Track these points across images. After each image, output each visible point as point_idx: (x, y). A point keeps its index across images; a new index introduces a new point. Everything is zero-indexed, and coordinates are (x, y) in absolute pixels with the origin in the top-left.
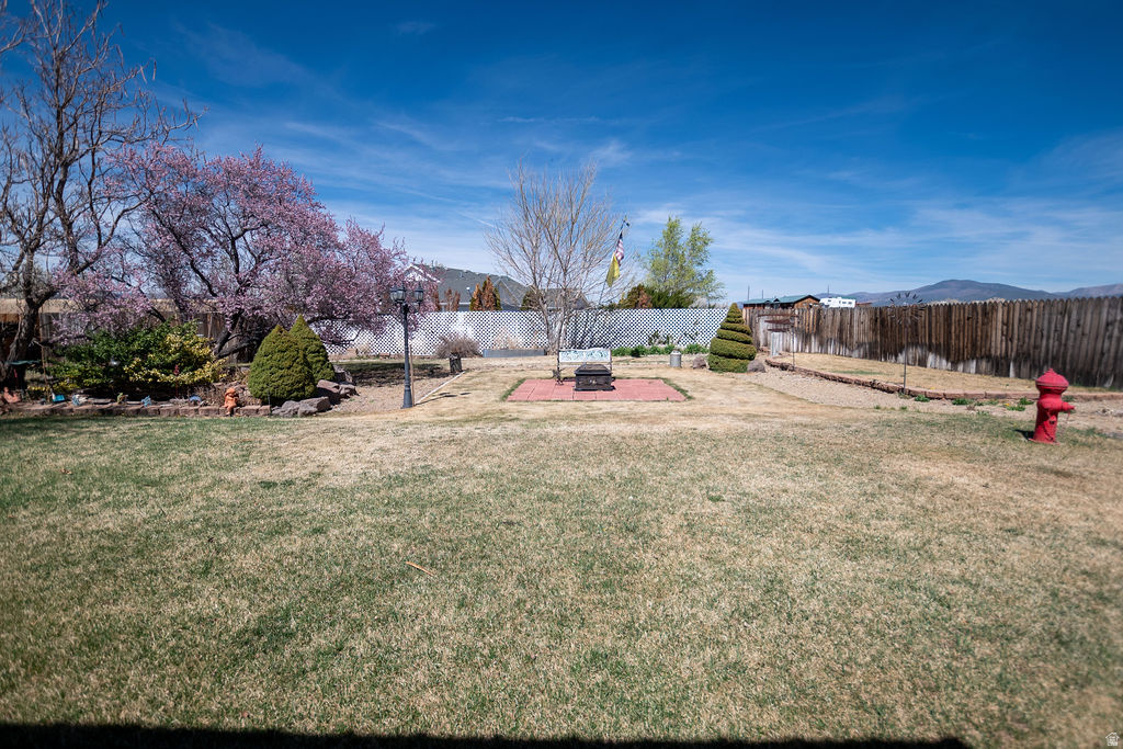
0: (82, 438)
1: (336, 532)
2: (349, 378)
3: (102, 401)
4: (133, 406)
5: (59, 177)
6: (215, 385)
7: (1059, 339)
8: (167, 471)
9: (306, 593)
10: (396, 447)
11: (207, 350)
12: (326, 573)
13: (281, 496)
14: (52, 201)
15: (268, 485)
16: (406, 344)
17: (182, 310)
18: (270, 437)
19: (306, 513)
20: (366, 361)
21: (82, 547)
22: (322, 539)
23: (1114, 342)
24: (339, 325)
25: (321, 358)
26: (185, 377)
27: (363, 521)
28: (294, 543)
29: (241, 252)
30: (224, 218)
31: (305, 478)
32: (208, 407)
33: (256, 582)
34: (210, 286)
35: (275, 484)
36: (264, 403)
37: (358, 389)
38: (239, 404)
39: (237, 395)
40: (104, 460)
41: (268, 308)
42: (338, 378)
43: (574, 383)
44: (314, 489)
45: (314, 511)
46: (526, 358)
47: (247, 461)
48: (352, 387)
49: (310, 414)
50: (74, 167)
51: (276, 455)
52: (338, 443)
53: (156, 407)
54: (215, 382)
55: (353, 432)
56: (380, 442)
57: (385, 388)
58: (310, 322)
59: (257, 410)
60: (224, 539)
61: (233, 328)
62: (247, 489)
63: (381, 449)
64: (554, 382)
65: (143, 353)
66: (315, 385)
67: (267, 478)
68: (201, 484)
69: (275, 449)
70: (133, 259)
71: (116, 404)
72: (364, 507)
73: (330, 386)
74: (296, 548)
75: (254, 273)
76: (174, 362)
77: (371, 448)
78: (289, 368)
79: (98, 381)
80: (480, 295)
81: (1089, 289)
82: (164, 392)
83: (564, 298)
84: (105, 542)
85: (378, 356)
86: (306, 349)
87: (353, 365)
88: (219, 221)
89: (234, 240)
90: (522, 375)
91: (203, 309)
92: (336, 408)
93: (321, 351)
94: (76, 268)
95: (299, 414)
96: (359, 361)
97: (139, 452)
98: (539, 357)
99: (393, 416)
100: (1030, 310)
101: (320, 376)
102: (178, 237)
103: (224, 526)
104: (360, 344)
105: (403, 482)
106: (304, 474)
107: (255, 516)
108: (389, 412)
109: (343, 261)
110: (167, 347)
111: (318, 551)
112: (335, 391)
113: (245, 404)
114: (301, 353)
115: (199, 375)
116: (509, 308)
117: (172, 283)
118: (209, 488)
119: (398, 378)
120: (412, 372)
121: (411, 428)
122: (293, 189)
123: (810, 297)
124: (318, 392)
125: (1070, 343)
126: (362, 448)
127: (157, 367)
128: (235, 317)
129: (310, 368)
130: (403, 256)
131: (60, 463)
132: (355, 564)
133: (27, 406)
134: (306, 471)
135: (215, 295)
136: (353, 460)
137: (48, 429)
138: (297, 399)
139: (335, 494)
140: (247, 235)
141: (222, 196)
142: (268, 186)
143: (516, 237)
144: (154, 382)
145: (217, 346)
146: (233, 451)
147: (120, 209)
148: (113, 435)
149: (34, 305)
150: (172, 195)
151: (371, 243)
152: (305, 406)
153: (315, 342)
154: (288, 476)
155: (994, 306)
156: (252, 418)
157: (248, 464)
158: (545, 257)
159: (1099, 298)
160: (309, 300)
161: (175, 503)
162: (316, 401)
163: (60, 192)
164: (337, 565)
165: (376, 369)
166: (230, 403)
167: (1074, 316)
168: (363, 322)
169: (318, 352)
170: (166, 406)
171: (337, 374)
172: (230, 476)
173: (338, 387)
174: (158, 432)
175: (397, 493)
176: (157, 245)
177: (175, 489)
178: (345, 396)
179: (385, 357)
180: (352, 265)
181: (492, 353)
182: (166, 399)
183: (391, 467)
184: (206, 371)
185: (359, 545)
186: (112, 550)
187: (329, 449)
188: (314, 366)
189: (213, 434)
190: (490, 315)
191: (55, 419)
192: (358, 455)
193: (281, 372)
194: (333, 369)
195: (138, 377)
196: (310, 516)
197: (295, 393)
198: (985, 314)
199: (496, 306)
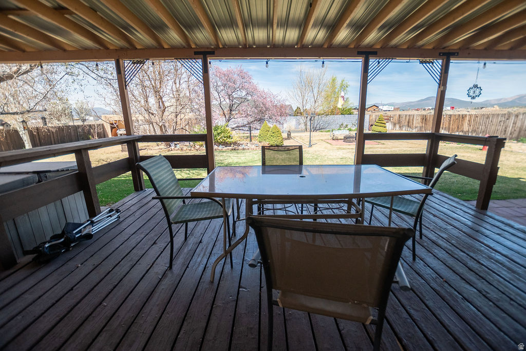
7: (485, 126)
23: (501, 127)
43: (343, 141)
81: (491, 100)
100: (477, 117)
123: (374, 105)
125: (489, 127)
155: (466, 115)
159: (498, 114)
167: (491, 119)
198: (463, 118)
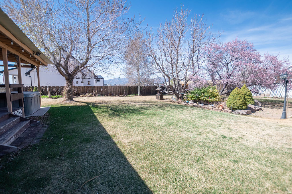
0: (187, 112)
1: (242, 165)
2: (260, 104)
3: (194, 103)
4: (200, 105)
5: (193, 55)
6: (219, 102)
8: (200, 125)
9: (224, 187)
10: (275, 135)
11: (218, 93)
12: (234, 182)
13: (227, 142)
14: (191, 61)
15: (224, 137)
16: (286, 94)
17: (214, 83)
18: (229, 120)
19: (233, 152)
20: (268, 99)
21: (177, 140)
22: (236, 166)
24: (258, 87)
25: (250, 97)
26: (212, 100)
27: (254, 165)
28: (226, 163)
29: (229, 67)
30: (226, 59)
31: (236, 138)
32: (215, 108)
33: (210, 173)
34: (220, 77)
35: (226, 137)
36: (230, 109)
37: (263, 108)
38: (223, 109)
39: (223, 106)
40: (189, 118)
41: (235, 82)
42: (256, 104)
44: (238, 143)
45: (236, 152)
47: (220, 127)
48: (260, 107)
49: (244, 115)
50: (195, 53)
51: (229, 127)
52: (251, 128)
53: (204, 106)
54: (219, 101)
55: (258, 124)
56: (268, 131)
57: (274, 109)
58: (248, 86)
59: (228, 111)
60: (206, 152)
61: (225, 87)
62: (218, 136)
63: (268, 135)
65: (204, 93)
66: (247, 106)
67: (225, 135)
68: (207, 131)
69: (230, 125)
70: (205, 71)
71: (196, 104)
72: (256, 158)
73: (252, 106)
74: (226, 165)
75: (233, 73)
76: (210, 96)
77: (264, 133)
78: (239, 100)
79: (194, 99)
82: (207, 103)
84: (181, 141)
85: (273, 97)
86: (245, 94)
87: (262, 100)
88: (224, 60)
89: (228, 64)
91: (219, 83)
92: (253, 114)
93: (250, 95)
94: (194, 74)
95: (240, 114)
96: (265, 99)
97: (196, 118)
99: (276, 121)
101: (249, 103)
102: (214, 65)
103: (208, 147)
104: (266, 93)
105: (276, 153)
106: (236, 136)
107: (217, 147)
108: (274, 119)
109: (262, 66)
110: (209, 92)
111: (233, 170)
112: (254, 108)
113: (225, 108)
114: (243, 95)
115: (215, 99)
117: (212, 76)
118: (208, 133)
119: (280, 106)
120: (287, 104)
121: (284, 128)
122: (247, 47)
124: (247, 108)
126: (260, 132)
127: (206, 97)
128: (226, 85)
129: (246, 100)
130: (287, 62)
131: (182, 117)
132: (246, 183)
133: (182, 103)
134: (237, 136)
135: (221, 79)
136: (255, 136)
137: (183, 108)
138: (240, 109)
139: (246, 148)
140: (232, 62)
141: (226, 53)
142: (239, 47)
144: (205, 100)
145: (221, 92)
146: (218, 123)
147: (203, 60)
148: (193, 112)
149: (186, 82)
150: (214, 55)
151: (273, 59)
152: (242, 112)
153: (249, 92)
154: (231, 136)
156: (226, 113)
157: (220, 128)
160: (248, 80)
161: (199, 134)
162: (246, 111)
163: (192, 59)
164: (239, 180)
165: (271, 102)
166: (221, 108)
168: (268, 86)
169: (249, 95)
170: (206, 106)
171: (255, 103)
172: (214, 130)
173: (255, 107)
174: (202, 113)
175: (273, 157)
176: (210, 68)
177: (200, 130)
178: (258, 110)
179: (276, 98)
180: (265, 67)
182: (207, 104)
183: (272, 144)
184: (217, 99)
185: (250, 175)
186: (182, 143)
187: (247, 129)
188: (247, 100)
189: (214, 116)
191: (185, 106)
192: (258, 134)
193: (236, 101)
194: (254, 101)
195: (202, 99)
196: (234, 154)
197: (240, 108)
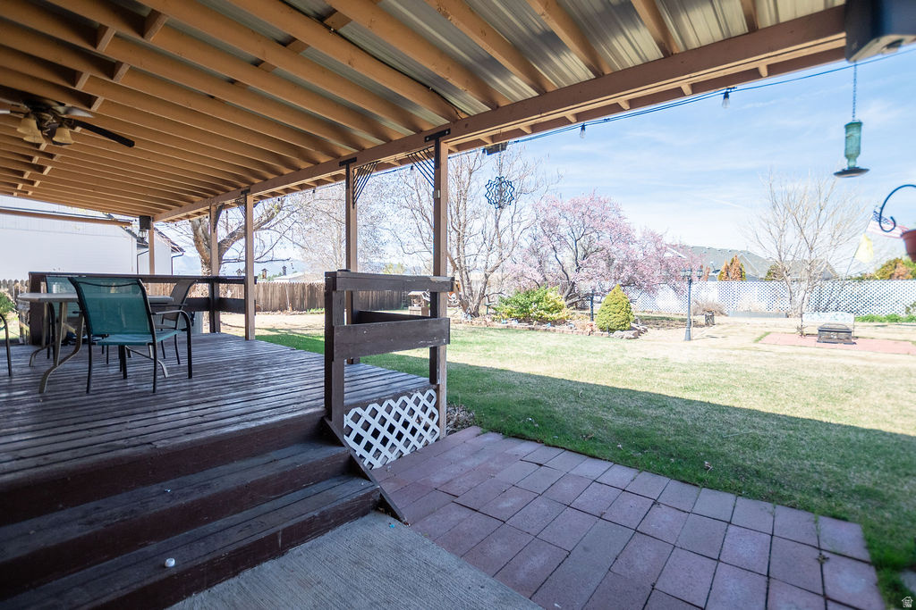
4: (542, 327)
11: (562, 302)
26: (554, 316)
32: (578, 331)
36: (605, 331)
37: (647, 329)
39: (593, 325)
43: (817, 338)
46: (768, 319)
48: (644, 327)
49: (630, 338)
53: (554, 328)
59: (602, 334)
64: (797, 336)
66: (630, 323)
71: (533, 326)
73: (636, 326)
76: (550, 308)
78: (618, 313)
80: (727, 269)
83: (809, 271)
90: (767, 330)
92: (641, 338)
95: (624, 338)
98: (780, 319)
108: (675, 342)
110: (548, 300)
112: (638, 328)
113: (595, 330)
116: (754, 279)
127: (543, 309)
138: (622, 330)
143: (763, 223)
152: (626, 334)
158: (791, 236)
162: (631, 332)
166: (589, 329)
178: (644, 332)
181: (736, 314)
184: (563, 314)
190: (736, 285)
197: (621, 327)
199: (742, 276)
